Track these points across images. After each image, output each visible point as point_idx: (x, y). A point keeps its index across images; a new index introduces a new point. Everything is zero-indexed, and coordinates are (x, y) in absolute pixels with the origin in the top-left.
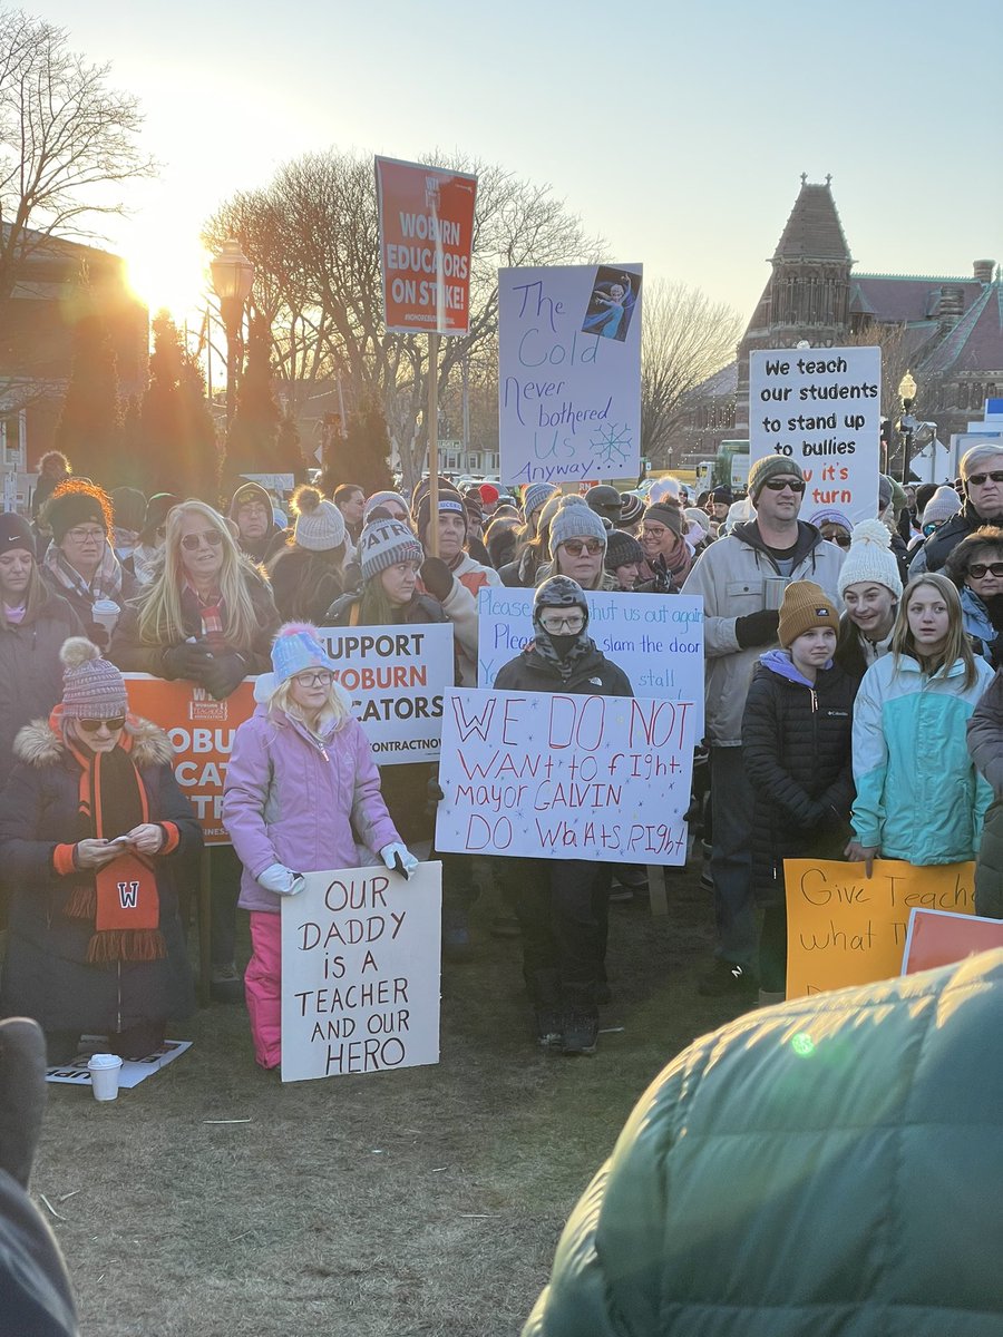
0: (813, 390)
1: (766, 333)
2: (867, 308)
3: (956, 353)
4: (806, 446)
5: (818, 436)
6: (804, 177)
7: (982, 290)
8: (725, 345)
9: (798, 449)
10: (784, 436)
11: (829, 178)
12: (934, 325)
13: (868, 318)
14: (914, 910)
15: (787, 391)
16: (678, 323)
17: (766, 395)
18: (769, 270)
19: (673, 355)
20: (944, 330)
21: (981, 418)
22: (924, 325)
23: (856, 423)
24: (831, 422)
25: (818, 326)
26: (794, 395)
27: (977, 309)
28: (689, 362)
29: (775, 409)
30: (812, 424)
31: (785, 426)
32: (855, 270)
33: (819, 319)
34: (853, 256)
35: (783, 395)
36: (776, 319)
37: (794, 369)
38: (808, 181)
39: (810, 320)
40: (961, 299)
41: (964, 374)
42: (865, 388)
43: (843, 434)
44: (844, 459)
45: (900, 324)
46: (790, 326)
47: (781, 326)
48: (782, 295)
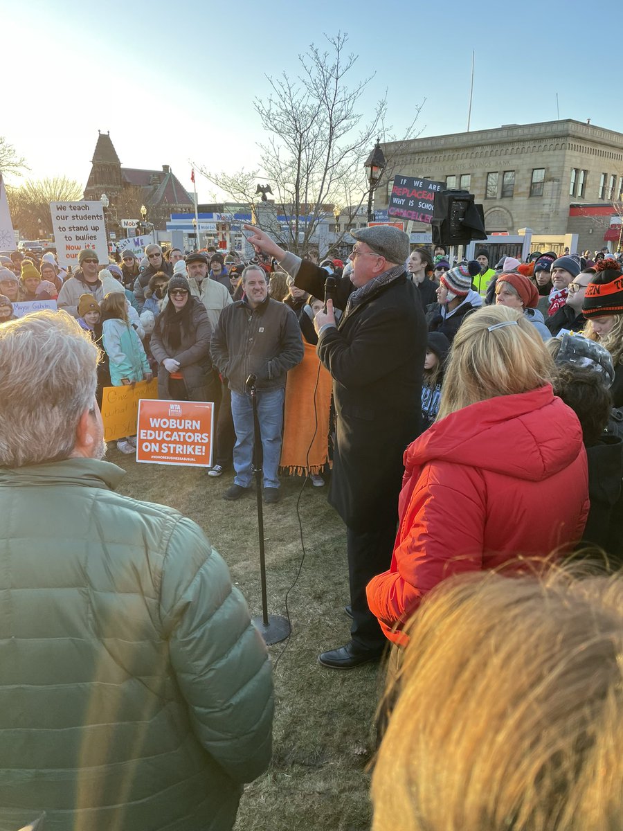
0: (77, 216)
1: (93, 188)
2: (128, 181)
3: (160, 197)
4: (77, 237)
5: (81, 233)
6: (99, 131)
7: (166, 175)
8: (79, 192)
9: (74, 238)
10: (68, 233)
11: (108, 132)
12: (152, 187)
13: (129, 184)
14: (140, 400)
15: (66, 217)
16: (59, 183)
17: (58, 218)
18: (91, 165)
19: (59, 196)
20: (155, 189)
21: (170, 221)
22: (149, 187)
23: (96, 229)
24: (86, 228)
25: (111, 186)
26: (70, 218)
27: (165, 182)
28: (66, 198)
29: (62, 223)
30: (78, 229)
31: (68, 229)
32: (122, 166)
33: (112, 184)
34: (121, 161)
35: (65, 218)
36: (96, 183)
37: (68, 208)
38: (101, 133)
39: (108, 184)
40: (159, 178)
41: (163, 205)
42: (97, 216)
43: (91, 233)
44: (93, 242)
45: (140, 186)
46: (101, 186)
47: (98, 186)
48: (97, 175)
